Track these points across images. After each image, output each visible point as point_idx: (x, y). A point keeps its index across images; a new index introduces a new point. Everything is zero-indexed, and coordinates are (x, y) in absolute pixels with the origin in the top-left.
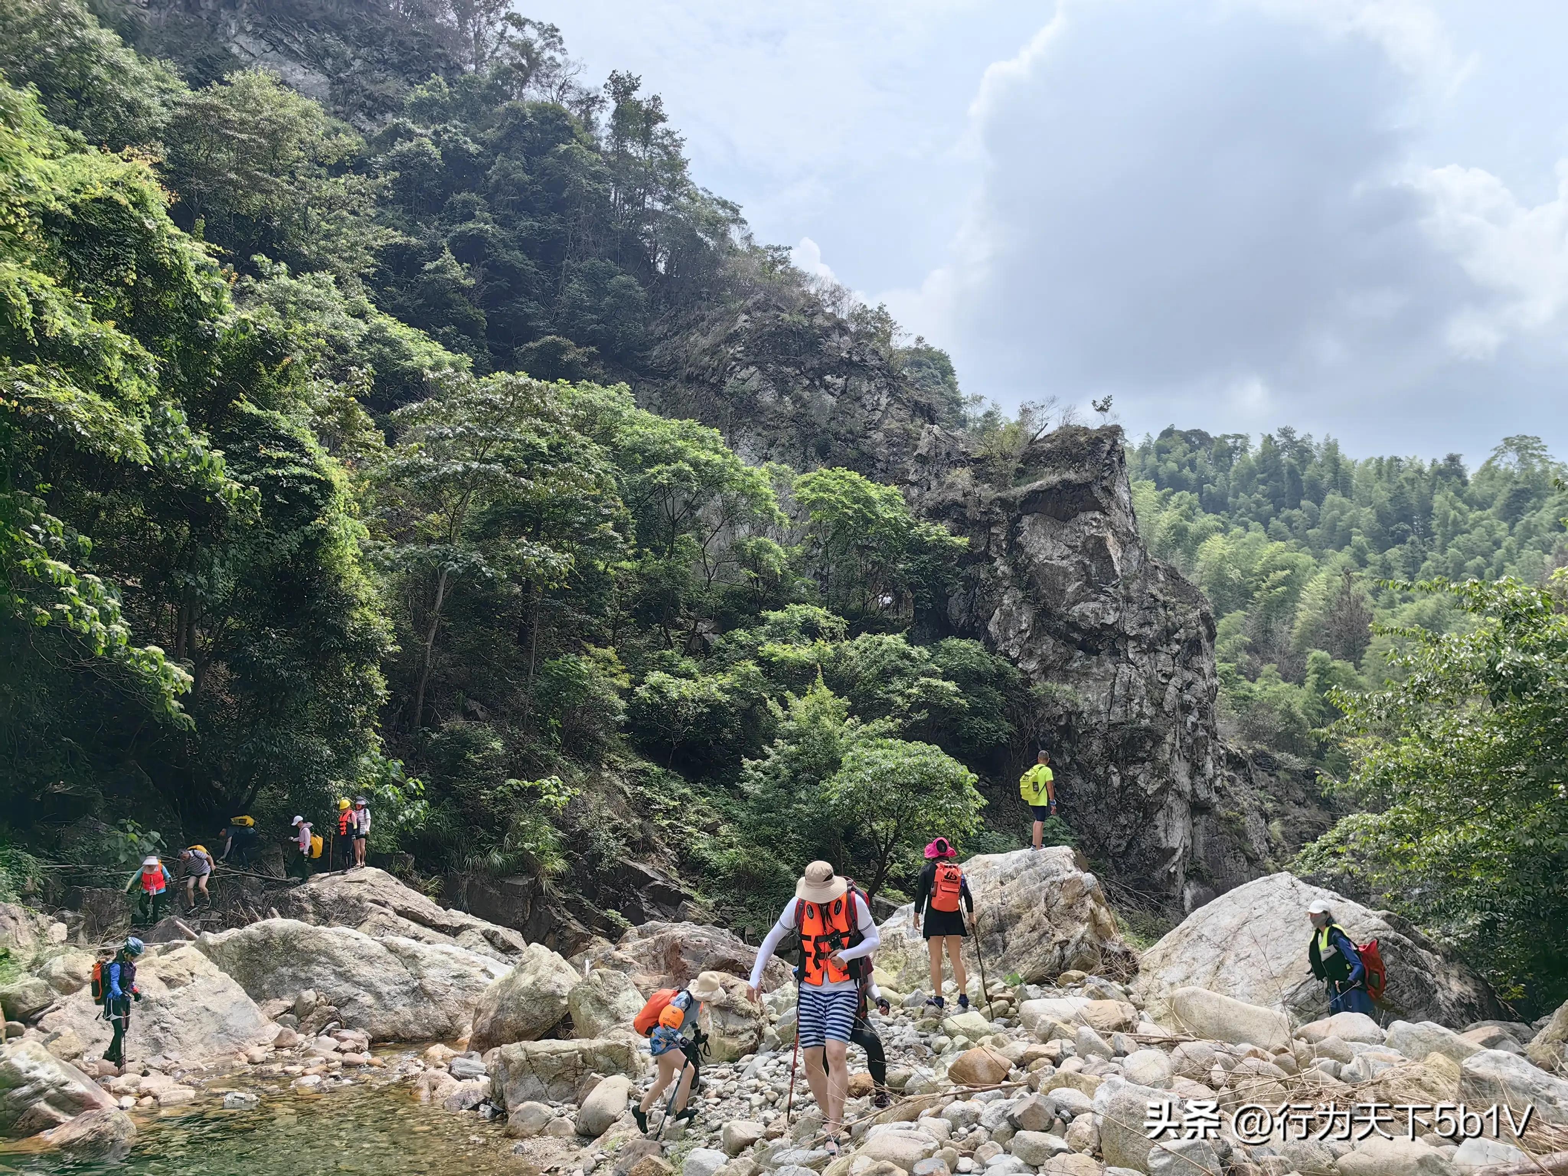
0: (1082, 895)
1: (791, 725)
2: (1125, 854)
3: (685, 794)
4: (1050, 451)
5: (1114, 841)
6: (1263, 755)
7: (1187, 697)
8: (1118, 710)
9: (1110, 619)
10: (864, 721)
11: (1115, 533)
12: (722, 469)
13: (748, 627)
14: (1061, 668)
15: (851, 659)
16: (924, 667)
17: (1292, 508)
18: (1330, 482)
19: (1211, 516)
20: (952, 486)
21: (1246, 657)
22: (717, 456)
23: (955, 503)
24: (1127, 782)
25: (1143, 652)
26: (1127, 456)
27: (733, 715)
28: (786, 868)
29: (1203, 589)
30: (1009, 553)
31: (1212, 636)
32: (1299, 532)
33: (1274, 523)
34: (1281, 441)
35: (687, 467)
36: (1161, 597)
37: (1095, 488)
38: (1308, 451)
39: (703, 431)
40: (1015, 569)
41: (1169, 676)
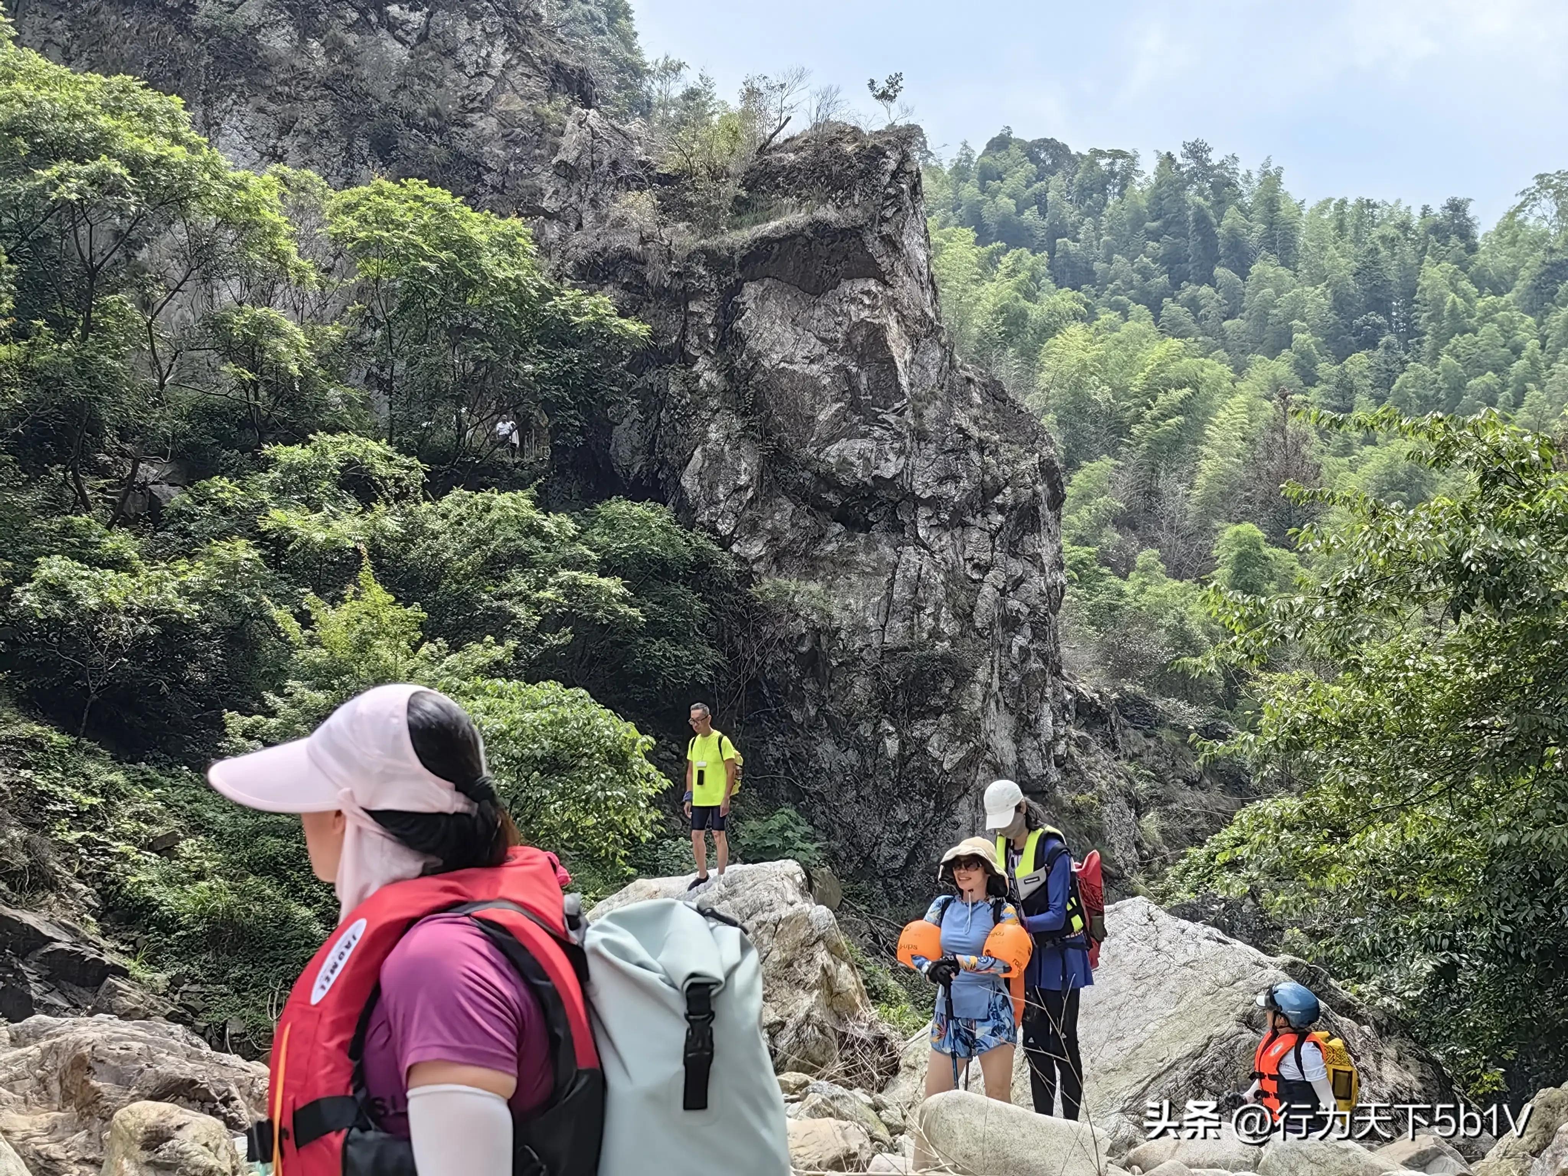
0: (808, 944)
1: (319, 656)
2: (905, 871)
3: (112, 784)
4: (793, 167)
5: (886, 851)
6: (1137, 701)
7: (1014, 604)
8: (898, 625)
9: (889, 470)
10: (455, 647)
11: (902, 319)
12: (187, 174)
13: (237, 474)
14: (805, 554)
15: (435, 536)
16: (567, 552)
17: (1200, 282)
18: (1262, 239)
19: (1067, 293)
20: (620, 224)
21: (1112, 537)
22: (177, 149)
23: (626, 255)
24: (910, 749)
25: (943, 526)
26: (927, 182)
27: (206, 637)
28: (306, 912)
29: (1048, 420)
30: (721, 347)
31: (1057, 500)
32: (1208, 324)
33: (1171, 308)
34: (1187, 164)
35: (118, 169)
36: (974, 432)
37: (869, 238)
38: (1229, 184)
39: (150, 99)
40: (730, 377)
41: (983, 568)
